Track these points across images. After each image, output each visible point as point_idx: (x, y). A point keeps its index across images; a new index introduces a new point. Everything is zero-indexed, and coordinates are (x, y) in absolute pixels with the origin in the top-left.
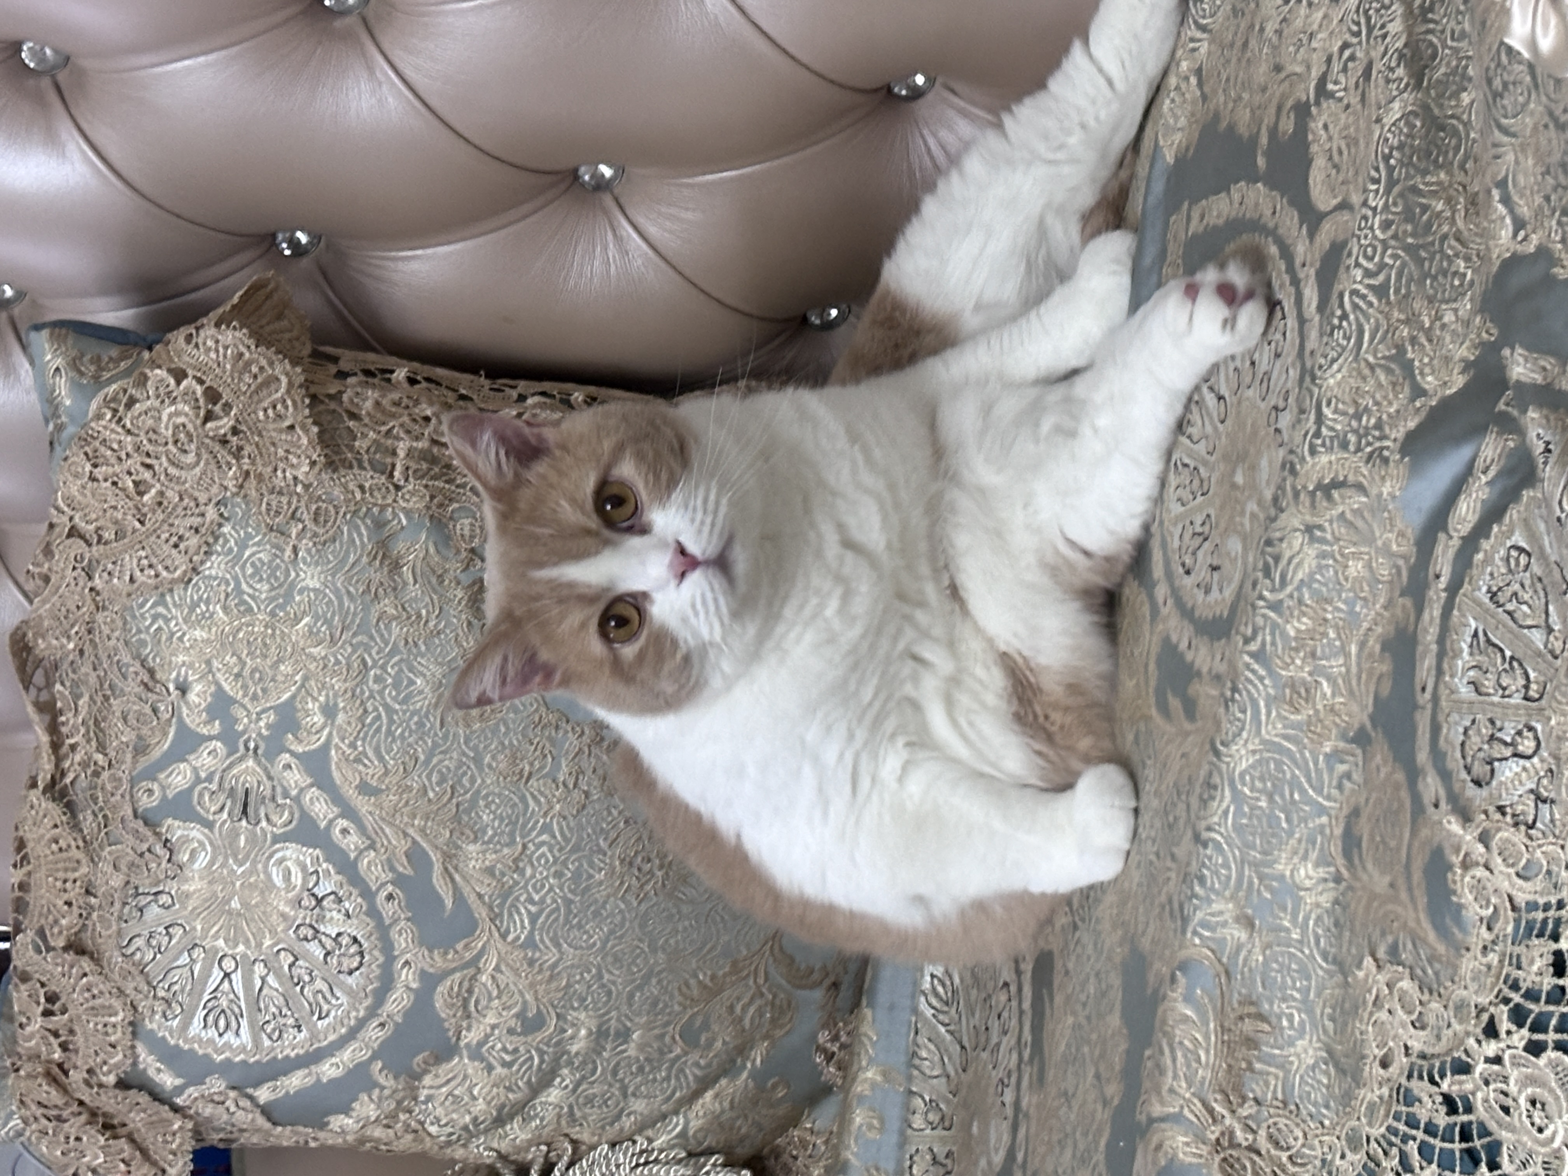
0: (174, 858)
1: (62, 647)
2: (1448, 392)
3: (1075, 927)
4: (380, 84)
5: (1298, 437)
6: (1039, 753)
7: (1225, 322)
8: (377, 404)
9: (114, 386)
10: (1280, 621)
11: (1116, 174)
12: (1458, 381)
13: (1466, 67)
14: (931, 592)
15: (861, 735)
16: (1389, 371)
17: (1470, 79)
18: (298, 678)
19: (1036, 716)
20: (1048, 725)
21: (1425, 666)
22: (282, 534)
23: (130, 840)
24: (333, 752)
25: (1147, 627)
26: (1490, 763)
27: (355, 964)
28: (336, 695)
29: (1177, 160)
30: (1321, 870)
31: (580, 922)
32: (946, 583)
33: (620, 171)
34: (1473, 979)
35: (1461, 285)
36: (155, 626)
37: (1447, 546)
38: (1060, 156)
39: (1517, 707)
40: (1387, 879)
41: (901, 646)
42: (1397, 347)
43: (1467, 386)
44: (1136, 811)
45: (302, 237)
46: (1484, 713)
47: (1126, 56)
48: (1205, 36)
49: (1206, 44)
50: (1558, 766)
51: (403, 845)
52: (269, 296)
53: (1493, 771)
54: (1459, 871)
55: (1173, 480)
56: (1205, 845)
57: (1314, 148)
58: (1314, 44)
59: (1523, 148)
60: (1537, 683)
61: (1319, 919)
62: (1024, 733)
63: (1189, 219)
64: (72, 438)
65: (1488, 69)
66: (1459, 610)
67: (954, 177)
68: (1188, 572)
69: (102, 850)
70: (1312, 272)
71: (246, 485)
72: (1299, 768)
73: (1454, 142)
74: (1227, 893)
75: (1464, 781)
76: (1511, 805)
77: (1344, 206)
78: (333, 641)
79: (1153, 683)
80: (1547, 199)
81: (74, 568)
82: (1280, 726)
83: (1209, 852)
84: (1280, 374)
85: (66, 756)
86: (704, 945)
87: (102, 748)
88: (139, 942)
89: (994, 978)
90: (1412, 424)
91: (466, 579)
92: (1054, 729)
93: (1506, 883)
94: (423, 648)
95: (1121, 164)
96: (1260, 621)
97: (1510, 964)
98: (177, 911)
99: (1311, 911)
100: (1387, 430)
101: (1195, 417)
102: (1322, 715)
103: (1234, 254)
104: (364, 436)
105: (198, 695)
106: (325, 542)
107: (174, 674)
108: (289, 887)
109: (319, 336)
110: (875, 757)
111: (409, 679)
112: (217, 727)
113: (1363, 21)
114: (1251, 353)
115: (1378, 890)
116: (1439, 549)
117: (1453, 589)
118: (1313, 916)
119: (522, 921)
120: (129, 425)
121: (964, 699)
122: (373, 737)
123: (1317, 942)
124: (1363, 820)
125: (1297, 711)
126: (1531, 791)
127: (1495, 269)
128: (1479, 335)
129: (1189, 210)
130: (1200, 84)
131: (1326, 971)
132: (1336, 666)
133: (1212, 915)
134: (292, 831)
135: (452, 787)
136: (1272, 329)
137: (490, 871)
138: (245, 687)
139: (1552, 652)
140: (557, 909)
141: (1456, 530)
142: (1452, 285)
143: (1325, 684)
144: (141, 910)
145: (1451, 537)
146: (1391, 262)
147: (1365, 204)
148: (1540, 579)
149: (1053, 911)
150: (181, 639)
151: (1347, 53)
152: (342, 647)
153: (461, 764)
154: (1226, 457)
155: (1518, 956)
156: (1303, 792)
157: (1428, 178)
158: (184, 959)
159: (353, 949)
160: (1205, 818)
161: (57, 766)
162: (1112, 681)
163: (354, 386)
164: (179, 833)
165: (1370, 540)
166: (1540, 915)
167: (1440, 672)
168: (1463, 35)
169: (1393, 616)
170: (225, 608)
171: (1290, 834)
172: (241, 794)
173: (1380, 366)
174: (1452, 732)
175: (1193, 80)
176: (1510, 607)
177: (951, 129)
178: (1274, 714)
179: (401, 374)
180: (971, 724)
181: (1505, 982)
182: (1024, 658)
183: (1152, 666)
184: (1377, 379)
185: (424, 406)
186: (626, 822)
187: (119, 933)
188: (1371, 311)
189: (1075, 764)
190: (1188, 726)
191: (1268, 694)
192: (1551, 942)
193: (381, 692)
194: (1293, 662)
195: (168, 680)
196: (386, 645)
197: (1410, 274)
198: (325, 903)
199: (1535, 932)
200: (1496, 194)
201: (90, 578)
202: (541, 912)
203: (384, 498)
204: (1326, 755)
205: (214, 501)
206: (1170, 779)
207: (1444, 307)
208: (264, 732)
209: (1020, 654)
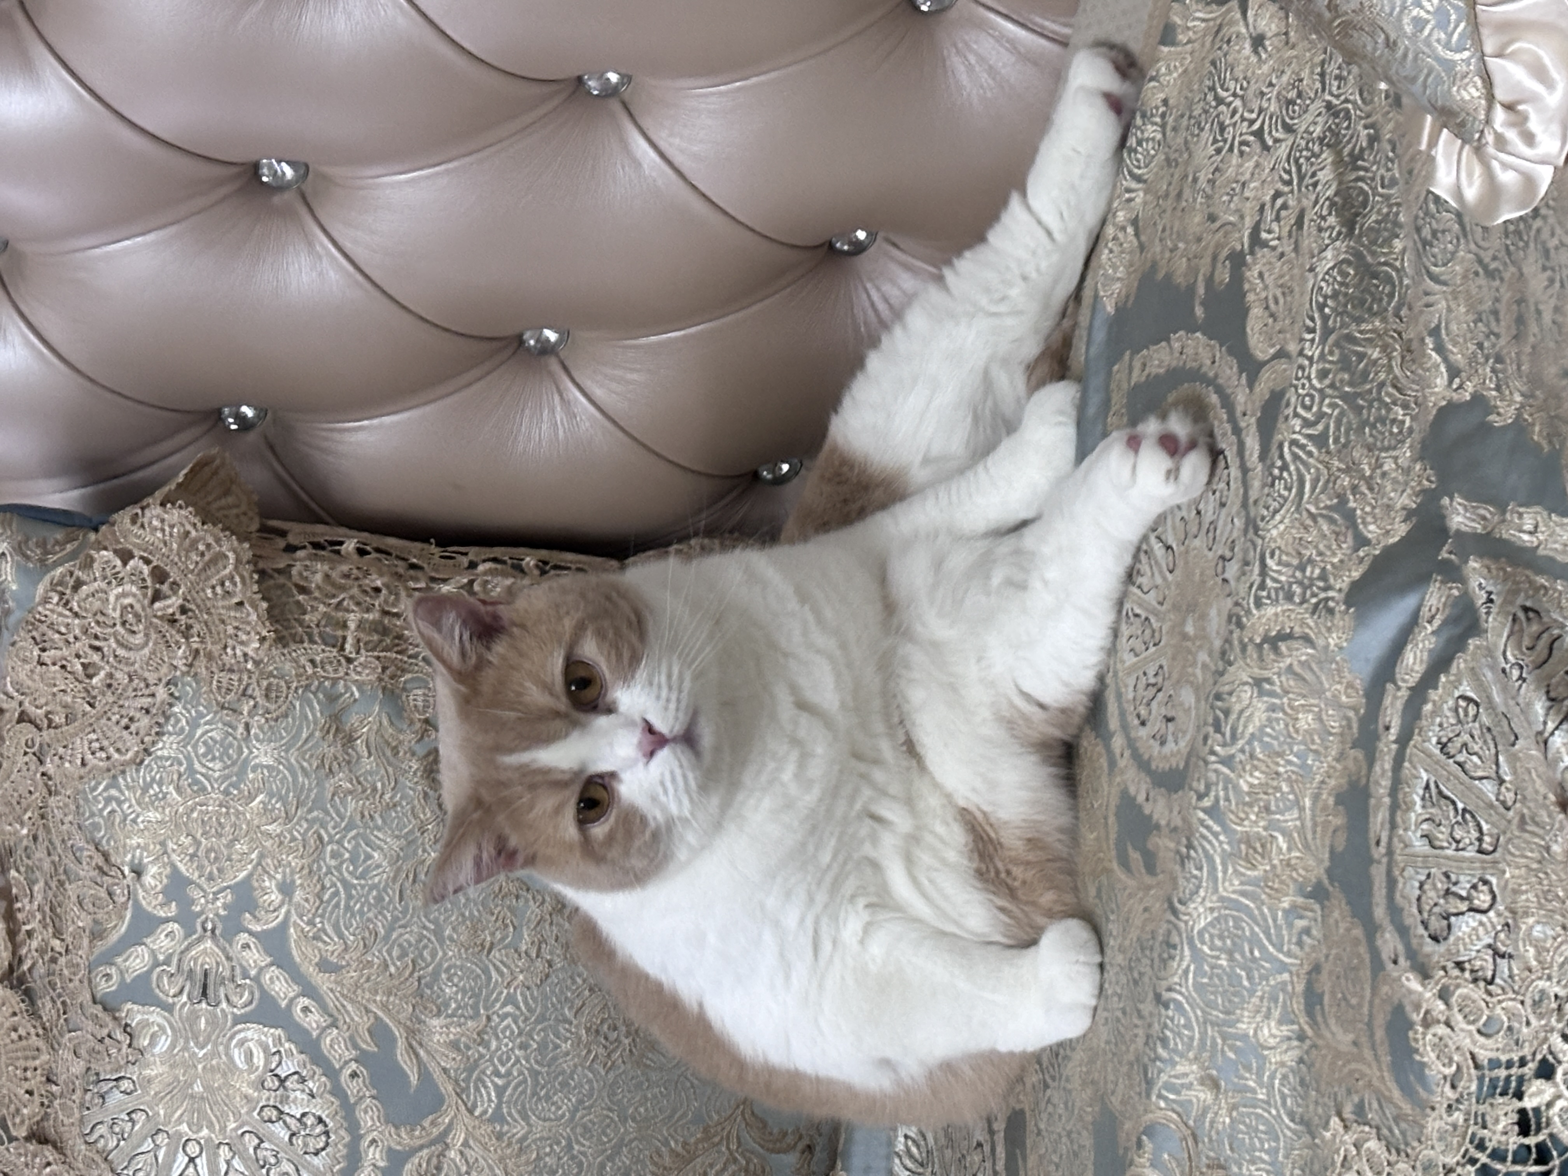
0: (135, 1044)
1: (16, 832)
2: (1392, 541)
3: (1046, 1086)
4: (320, 258)
5: (1243, 589)
6: (1002, 909)
7: (1169, 473)
8: (327, 576)
9: (60, 570)
10: (1232, 775)
11: (1059, 324)
12: (1401, 530)
13: (1397, 214)
14: (887, 749)
15: (821, 897)
16: (1332, 521)
17: (1400, 226)
18: (253, 856)
19: (997, 873)
20: (1009, 881)
21: (1379, 819)
22: (234, 711)
23: (90, 1026)
24: (292, 930)
25: (1104, 779)
26: (1447, 918)
27: (322, 1145)
28: (293, 873)
29: (1117, 309)
30: (1284, 1028)
31: (547, 1094)
32: (902, 738)
33: (565, 335)
34: (1440, 1139)
35: (1401, 432)
36: (109, 809)
37: (1395, 698)
38: (1002, 308)
39: (1471, 861)
40: (1351, 1037)
41: (858, 806)
42: (1338, 496)
43: (1409, 533)
44: (1101, 966)
45: (248, 411)
46: (1438, 866)
47: (1064, 208)
48: (1140, 186)
49: (1141, 194)
50: (1515, 919)
51: (363, 1022)
52: (215, 473)
53: (1449, 927)
54: (1420, 1029)
55: (1125, 631)
56: (1166, 1006)
57: (1251, 297)
58: (1247, 194)
59: (1455, 295)
60: (1491, 835)
61: (1285, 1077)
62: (986, 890)
63: (1131, 368)
64: (19, 622)
65: (1416, 217)
66: (1411, 762)
67: (898, 331)
68: (1143, 724)
69: (62, 1035)
70: (1253, 420)
71: (196, 663)
72: (1258, 925)
73: (1388, 289)
74: (1191, 1055)
75: (1422, 936)
76: (1469, 961)
77: (1281, 354)
78: (288, 818)
79: (1113, 836)
80: (1480, 346)
81: (26, 753)
82: (1236, 882)
83: (1170, 1013)
84: (1225, 525)
85: (24, 943)
86: (674, 1111)
87: (58, 934)
88: (102, 1130)
89: (969, 1136)
90: (1356, 574)
91: (421, 751)
92: (1016, 884)
93: (1468, 1041)
94: (380, 822)
95: (1063, 315)
96: (1213, 776)
97: (1476, 1124)
98: (138, 1098)
99: (1276, 1071)
100: (1332, 581)
101: (1144, 567)
102: (1279, 870)
103: (1175, 404)
104: (314, 609)
105: (154, 877)
106: (276, 720)
107: (129, 856)
108: (252, 1068)
109: (267, 511)
110: (835, 918)
111: (365, 852)
112: (173, 909)
113: (1294, 169)
114: (1197, 502)
115: (1343, 1048)
116: (1387, 701)
117: (1404, 740)
118: (1279, 1076)
119: (489, 1094)
120: (76, 608)
121: (925, 858)
122: (332, 913)
123: (1284, 1103)
124: (1324, 976)
125: (1254, 867)
126: (1489, 946)
127: (1431, 418)
128: (1420, 483)
129: (1131, 360)
130: (1137, 234)
131: (1294, 1132)
132: (1290, 819)
133: (1176, 1077)
134: (252, 1011)
135: (413, 961)
136: (1216, 479)
137: (454, 1045)
138: (200, 867)
139: (1503, 803)
140: (525, 1081)
141: (1404, 681)
142: (1391, 433)
143: (1280, 838)
144: (103, 1097)
145: (1399, 688)
146: (1329, 411)
147: (1301, 353)
148: (1489, 729)
149: (1023, 1069)
150: (134, 821)
151: (1279, 202)
152: (297, 823)
153: (421, 937)
154: (1176, 607)
155: (1483, 1115)
156: (1262, 948)
157: (1363, 326)
158: (148, 1145)
159: (319, 1129)
160: (1166, 979)
161: (14, 953)
162: (1073, 834)
163: (300, 560)
164: (139, 1017)
165: (1319, 693)
166: (1502, 1073)
167: (1393, 826)
168: (1393, 182)
169: (1345, 768)
170: (178, 789)
171: (1252, 992)
172: (199, 975)
173: (1322, 515)
174: (1408, 886)
175: (1130, 230)
176: (1460, 758)
177: (893, 282)
178: (1230, 871)
179: (350, 546)
180: (931, 881)
181: (1471, 1142)
182: (985, 814)
183: (1112, 819)
184: (1320, 529)
185: (374, 576)
186: (591, 990)
187: (82, 1120)
188: (1311, 460)
189: (1040, 920)
190: (1148, 880)
191: (1223, 850)
192: (1515, 1100)
193: (338, 868)
194: (1247, 818)
195: (123, 864)
196: (342, 819)
197: (1349, 423)
198: (288, 1084)
199: (1498, 1091)
200: (1429, 342)
201: (41, 762)
202: (508, 1084)
203: (336, 671)
204: (1285, 911)
205: (164, 681)
206: (1134, 934)
207: (1383, 455)
208: (222, 912)
209: (979, 809)
